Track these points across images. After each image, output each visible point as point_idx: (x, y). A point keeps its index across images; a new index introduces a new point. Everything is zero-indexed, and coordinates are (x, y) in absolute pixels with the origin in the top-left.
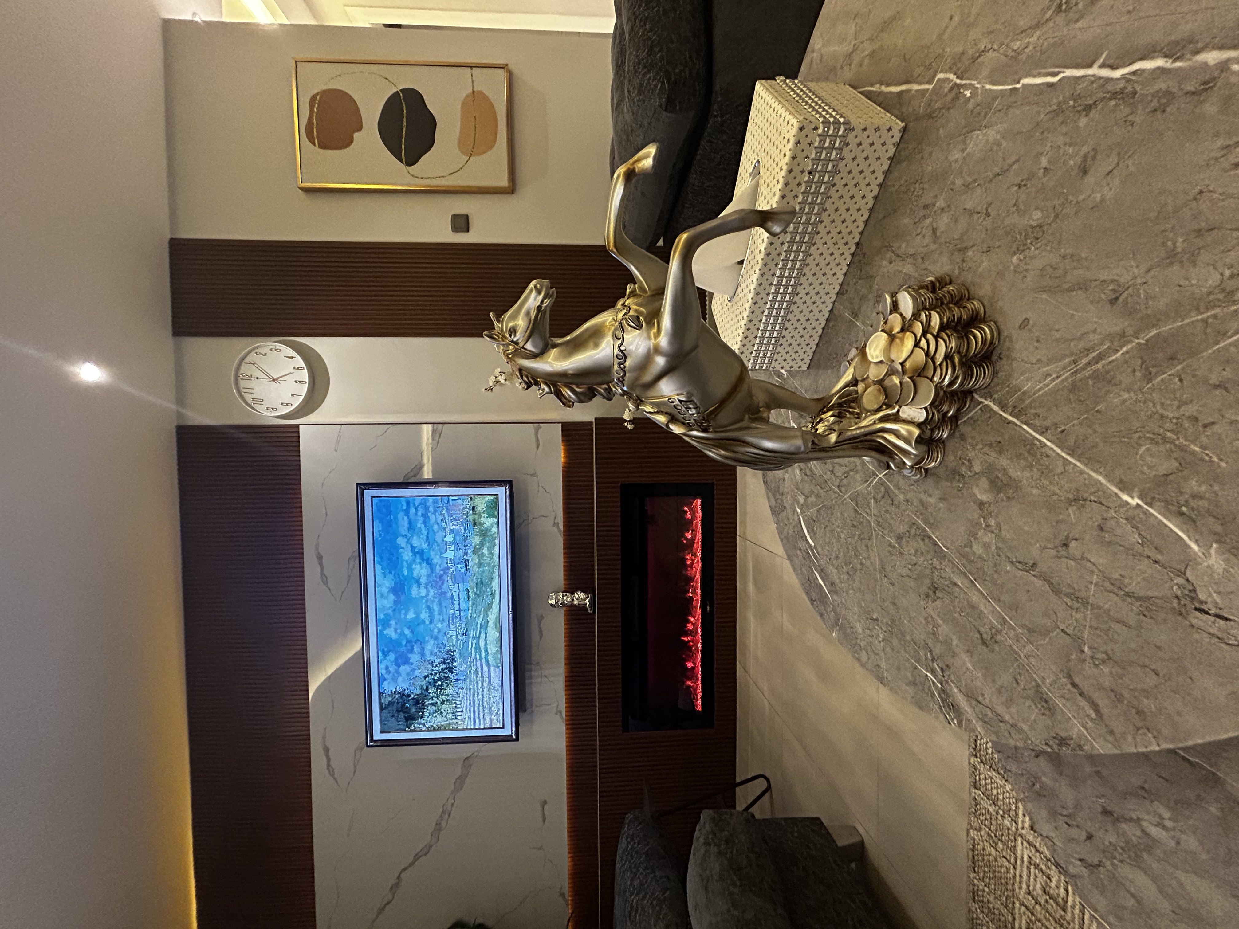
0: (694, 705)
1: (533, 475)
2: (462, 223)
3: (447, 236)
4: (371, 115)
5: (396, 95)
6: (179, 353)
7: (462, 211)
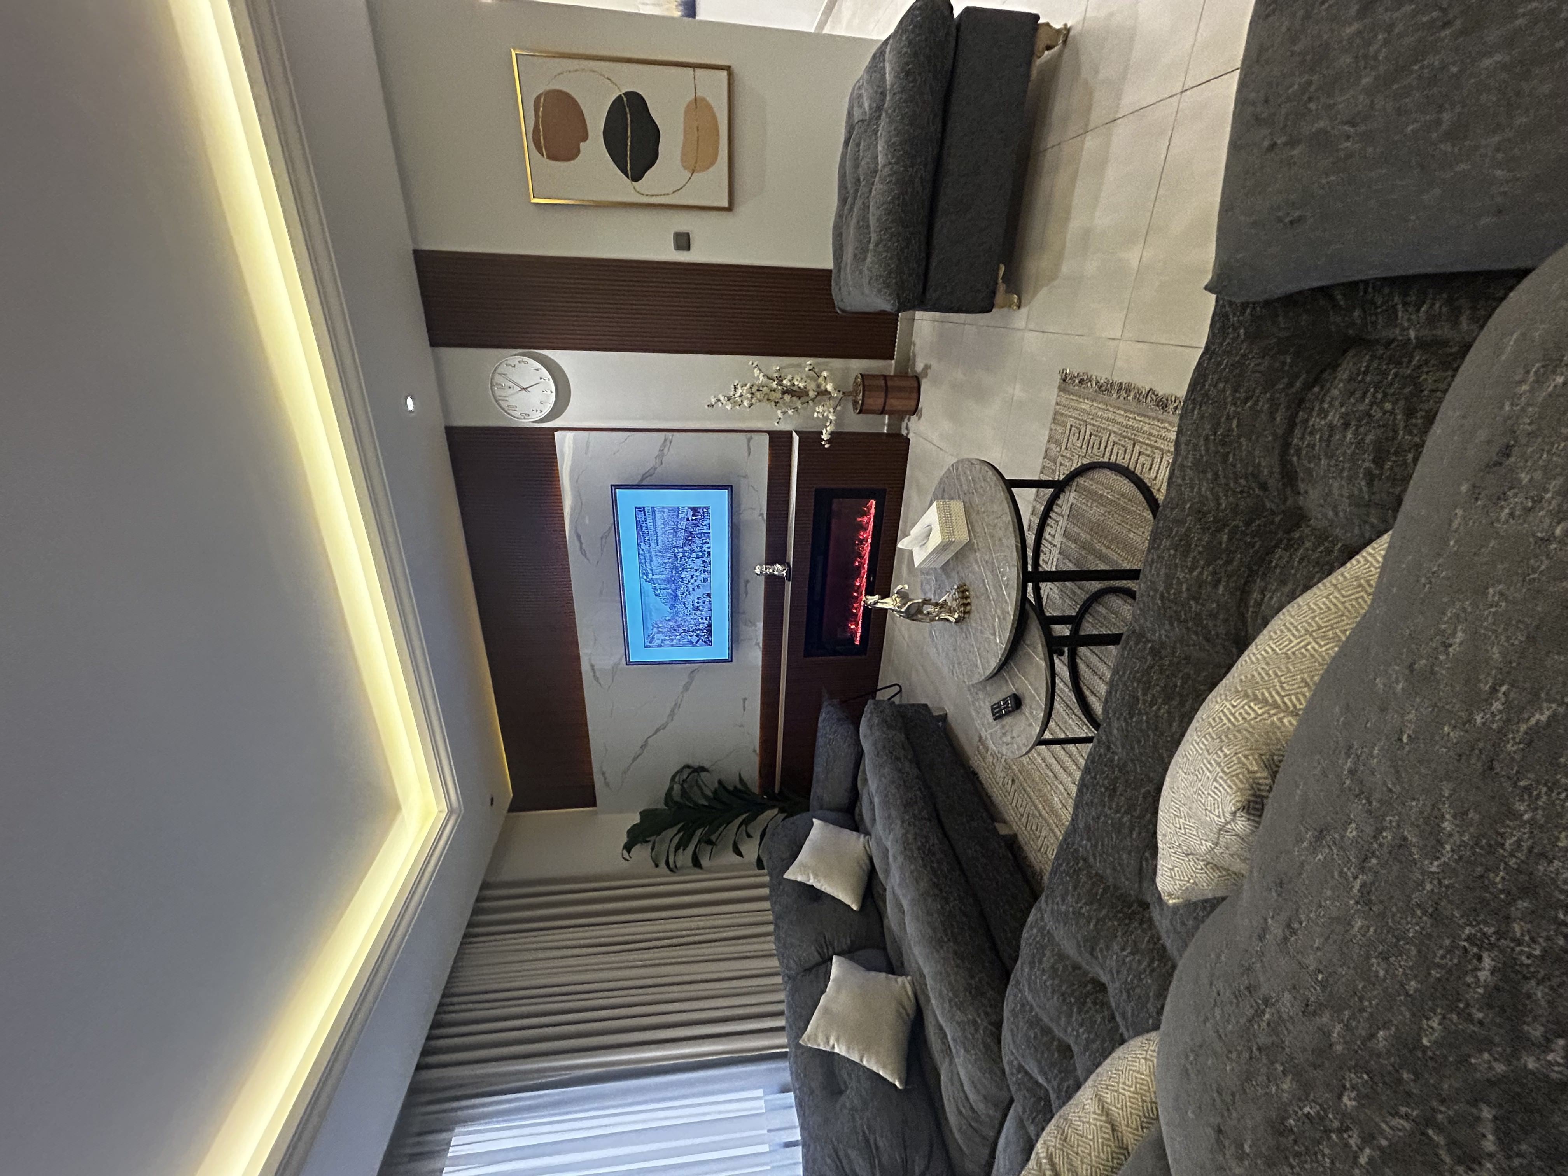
0: (853, 641)
1: (746, 477)
2: (683, 241)
3: (672, 255)
4: (596, 122)
5: (619, 99)
6: (437, 362)
7: (683, 229)
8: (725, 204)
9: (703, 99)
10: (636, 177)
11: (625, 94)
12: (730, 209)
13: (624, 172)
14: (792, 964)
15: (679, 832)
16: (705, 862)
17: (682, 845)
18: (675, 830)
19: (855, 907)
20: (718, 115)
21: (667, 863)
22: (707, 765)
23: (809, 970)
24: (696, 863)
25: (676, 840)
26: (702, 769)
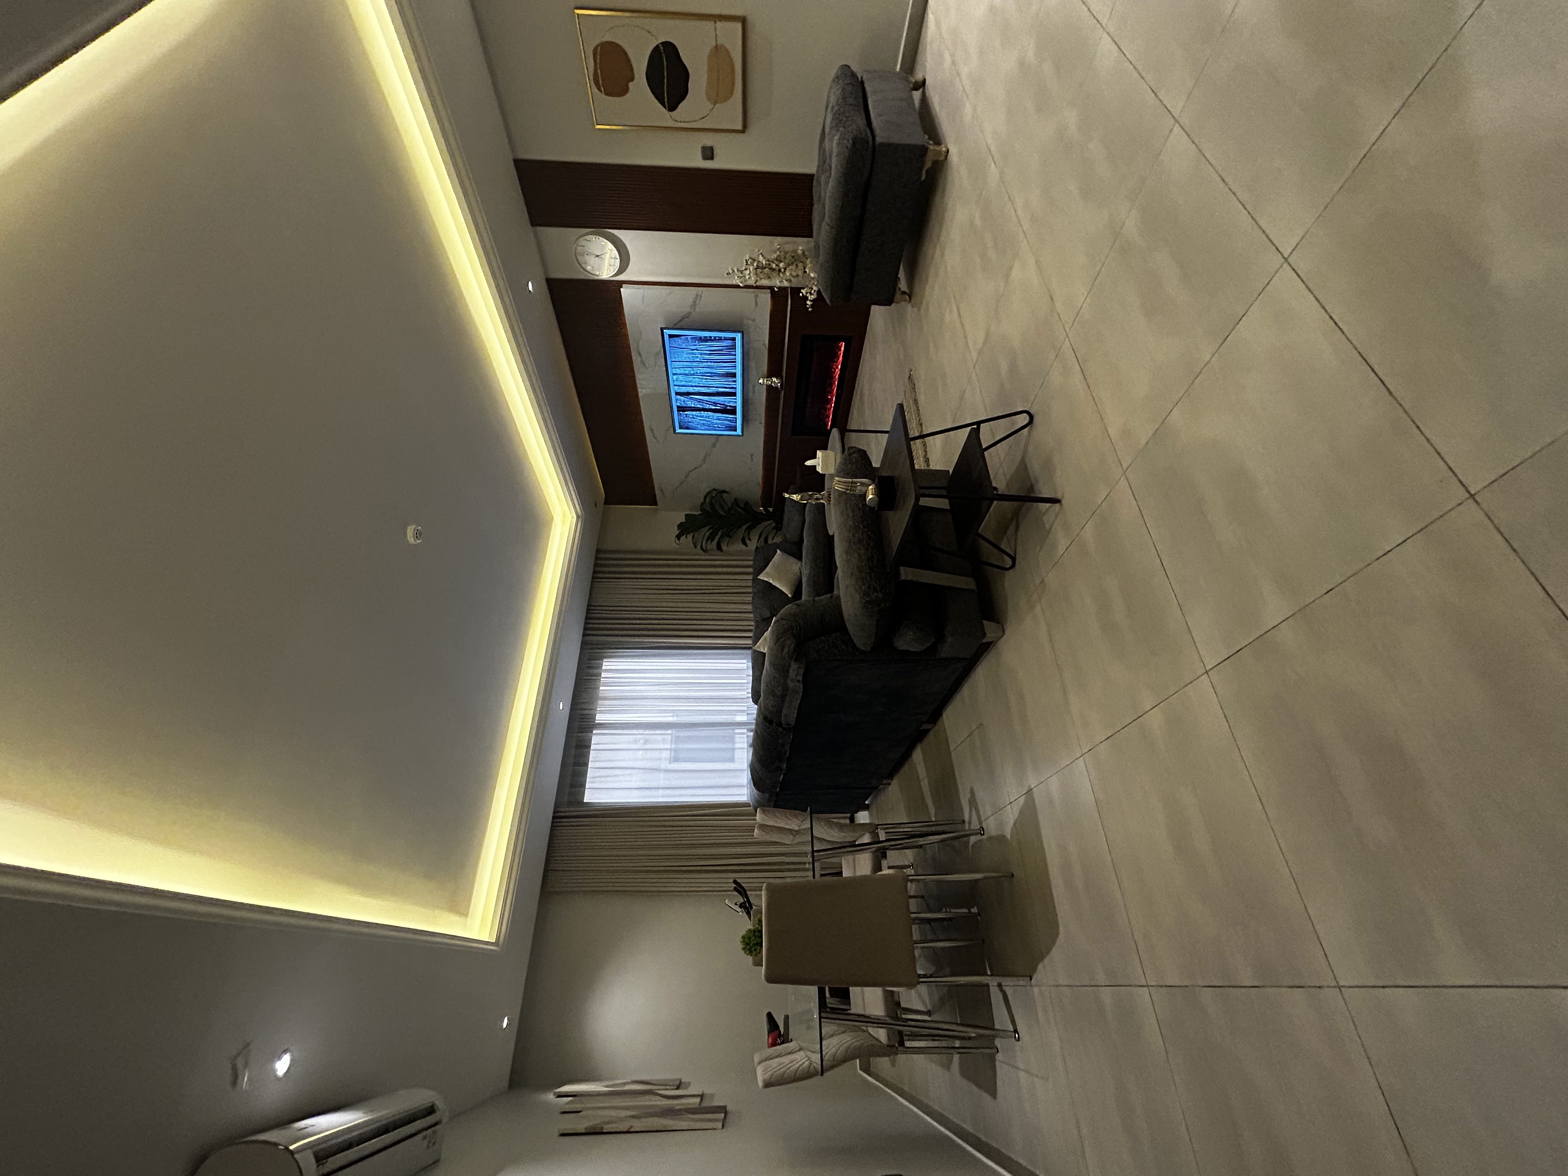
1: (754, 326)
2: (708, 153)
3: (698, 162)
4: (640, 66)
5: (657, 48)
6: (536, 236)
7: (709, 143)
8: (740, 127)
9: (723, 46)
10: (672, 108)
11: (662, 43)
12: (743, 131)
13: (663, 104)
14: (758, 616)
15: (709, 529)
16: (724, 548)
17: (711, 538)
18: (707, 528)
19: (790, 596)
20: (734, 59)
21: (702, 547)
22: (727, 490)
23: (764, 620)
24: (719, 548)
25: (707, 534)
26: (724, 491)
